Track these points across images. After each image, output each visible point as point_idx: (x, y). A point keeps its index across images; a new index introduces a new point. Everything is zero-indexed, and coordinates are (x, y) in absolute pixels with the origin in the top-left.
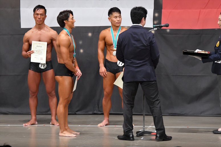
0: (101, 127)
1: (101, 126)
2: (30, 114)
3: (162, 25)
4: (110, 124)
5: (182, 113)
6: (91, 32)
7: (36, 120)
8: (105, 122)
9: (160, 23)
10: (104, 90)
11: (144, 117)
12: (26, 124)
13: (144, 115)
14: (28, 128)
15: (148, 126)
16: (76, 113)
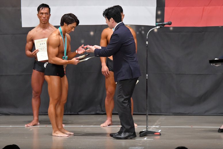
0: (104, 128)
1: (103, 126)
2: (32, 114)
3: (165, 23)
4: (113, 124)
5: (185, 113)
6: (93, 31)
7: (38, 120)
8: (108, 122)
9: (163, 21)
10: (107, 89)
11: (147, 116)
12: (28, 125)
13: (147, 115)
14: (30, 129)
15: (152, 126)
16: (79, 113)
